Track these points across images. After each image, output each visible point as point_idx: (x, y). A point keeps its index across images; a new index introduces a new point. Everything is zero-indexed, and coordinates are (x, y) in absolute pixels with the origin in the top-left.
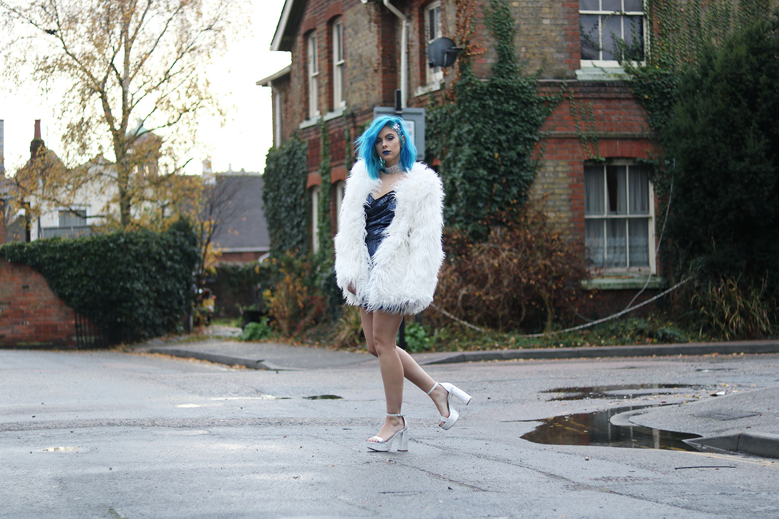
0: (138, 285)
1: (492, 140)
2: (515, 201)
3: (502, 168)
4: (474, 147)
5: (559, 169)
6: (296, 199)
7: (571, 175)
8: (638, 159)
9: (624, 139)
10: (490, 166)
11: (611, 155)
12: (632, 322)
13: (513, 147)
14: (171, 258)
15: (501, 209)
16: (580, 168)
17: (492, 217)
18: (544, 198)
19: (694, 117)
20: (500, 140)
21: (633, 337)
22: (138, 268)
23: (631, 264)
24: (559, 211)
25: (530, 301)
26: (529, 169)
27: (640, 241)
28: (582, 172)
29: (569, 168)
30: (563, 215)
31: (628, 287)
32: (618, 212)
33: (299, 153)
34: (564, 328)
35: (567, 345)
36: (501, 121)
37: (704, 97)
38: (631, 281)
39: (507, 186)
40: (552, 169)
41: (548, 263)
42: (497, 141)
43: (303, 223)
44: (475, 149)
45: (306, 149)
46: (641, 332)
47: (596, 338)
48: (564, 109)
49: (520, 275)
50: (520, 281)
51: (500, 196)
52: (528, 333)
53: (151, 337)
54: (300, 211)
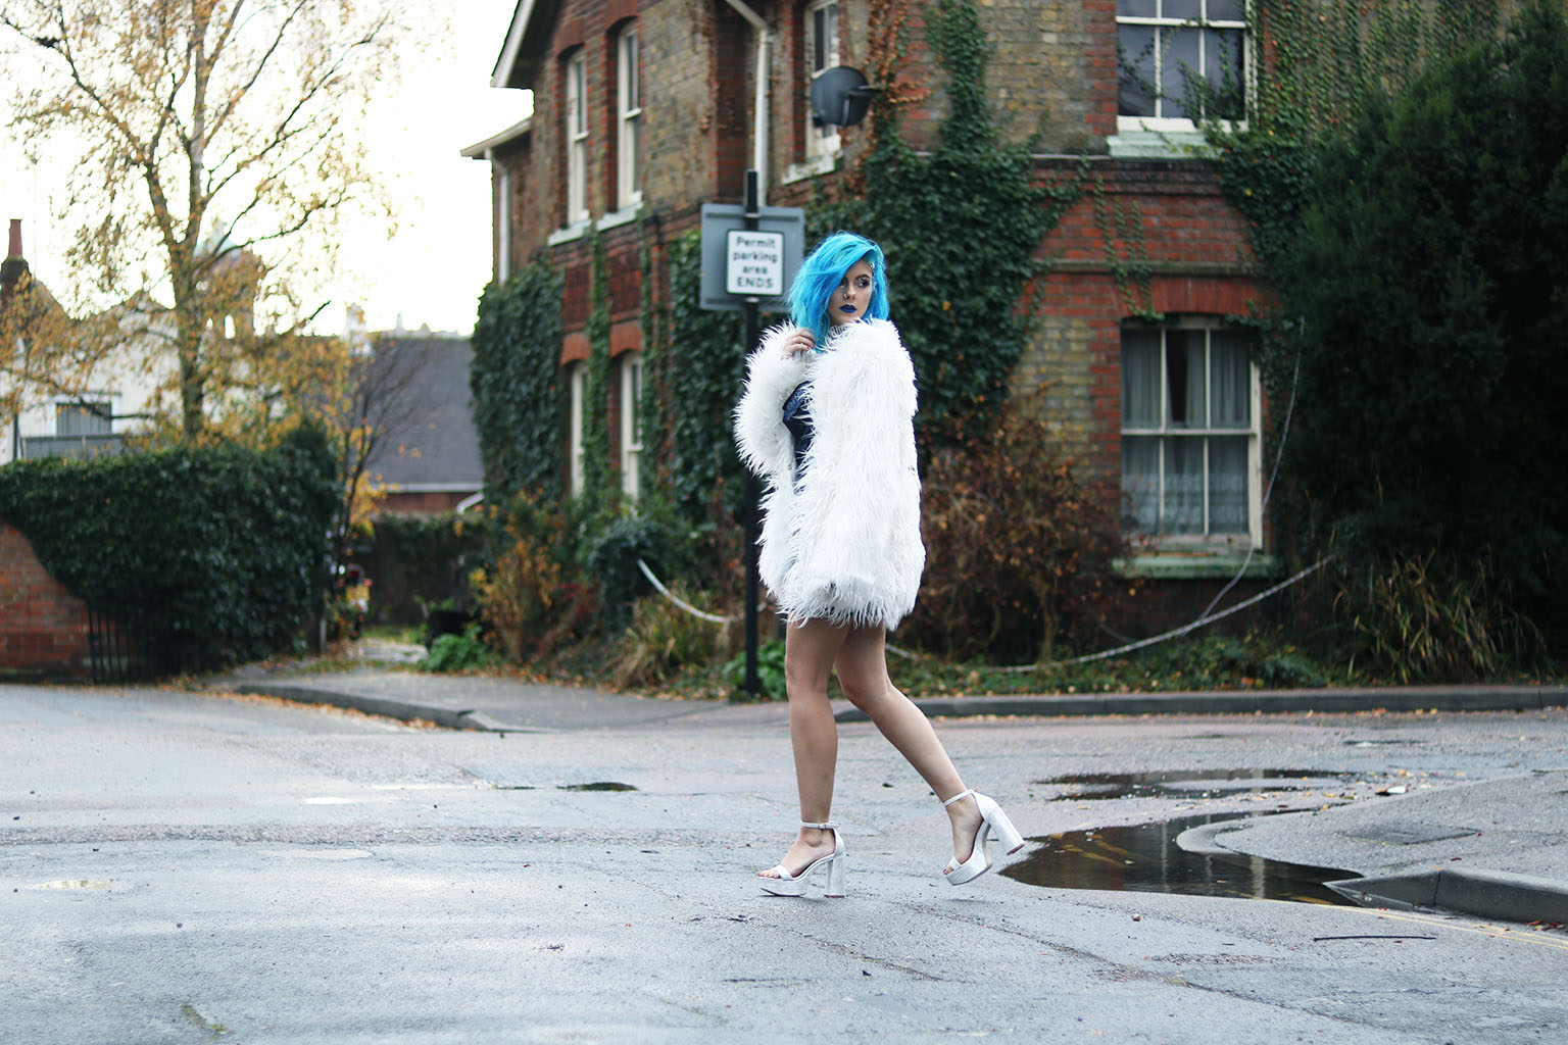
0: (217, 557)
1: (938, 274)
2: (982, 398)
3: (957, 332)
4: (901, 287)
5: (1072, 334)
6: (538, 388)
7: (1094, 347)
8: (1230, 318)
9: (1203, 276)
10: (932, 326)
11: (1175, 308)
12: (1213, 645)
13: (980, 288)
14: (283, 503)
15: (954, 413)
16: (1113, 333)
17: (935, 430)
18: (1040, 392)
19: (1345, 234)
20: (953, 275)
21: (1214, 675)
22: (217, 522)
23: (1213, 528)
24: (1070, 419)
25: (1010, 600)
26: (1010, 334)
27: (1232, 482)
28: (1117, 341)
29: (1091, 334)
30: (1077, 427)
31: (1205, 574)
32: (1188, 423)
33: (546, 294)
34: (1076, 655)
35: (1083, 690)
36: (956, 236)
37: (1365, 195)
38: (1213, 561)
39: (966, 367)
40: (1056, 335)
41: (1047, 523)
42: (947, 277)
43: (553, 436)
44: (902, 292)
45: (560, 287)
46: (1231, 665)
47: (1142, 675)
48: (1082, 217)
49: (991, 547)
50: (991, 560)
51: (951, 387)
52: (1004, 664)
53: (241, 662)
54: (546, 412)
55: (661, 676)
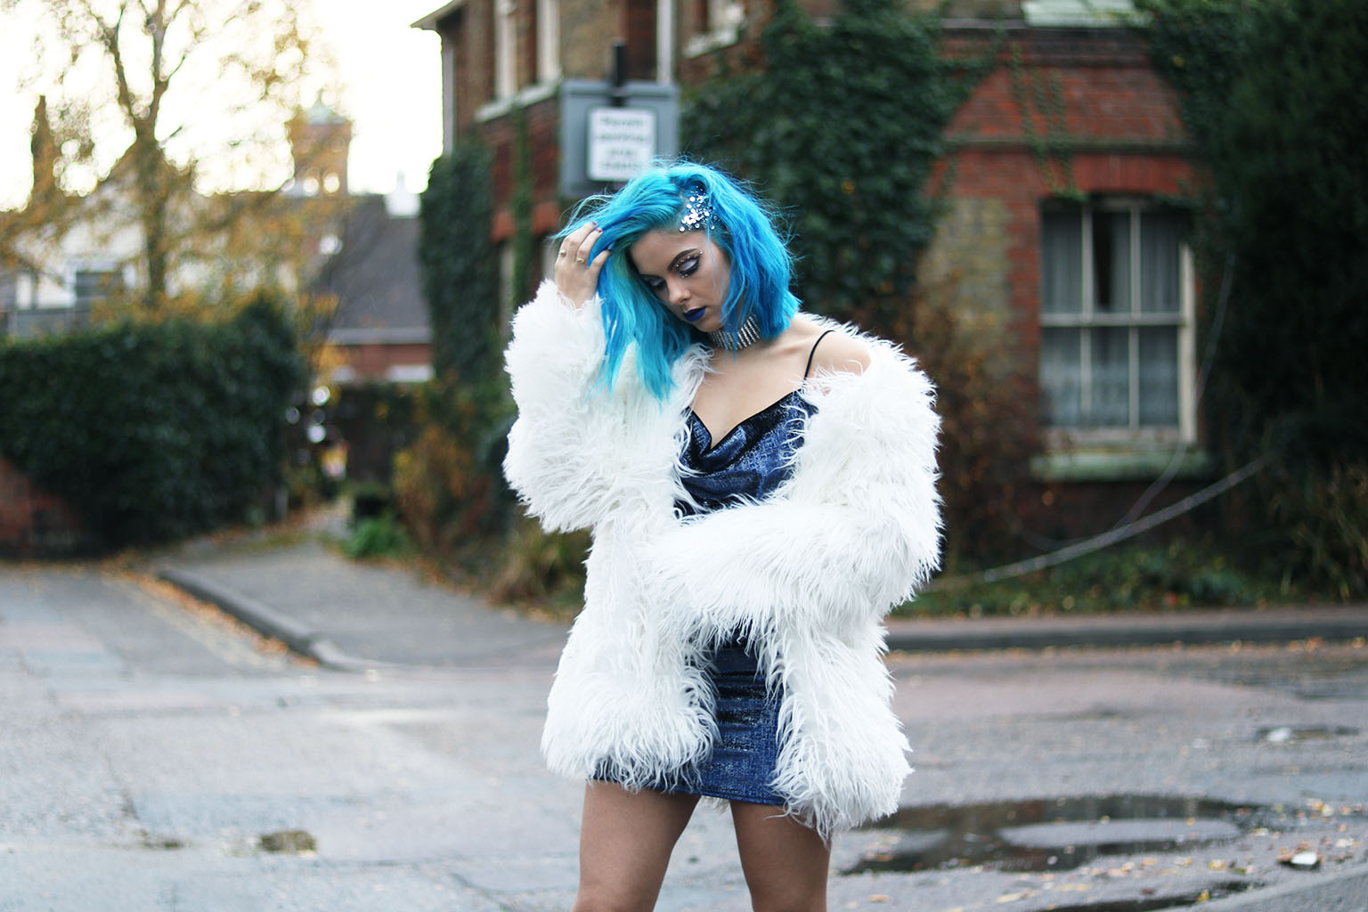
1: (840, 153)
2: (888, 288)
3: (860, 216)
4: (799, 168)
5: (988, 216)
6: (472, 263)
7: (1011, 229)
8: (1158, 198)
9: (1128, 152)
10: (833, 208)
11: (1100, 187)
12: (1134, 559)
13: (885, 168)
15: (858, 302)
16: (1031, 215)
18: (953, 280)
19: (1280, 105)
20: (855, 154)
21: (1135, 594)
23: (1142, 422)
24: (986, 308)
26: (919, 219)
27: (1161, 372)
28: (1037, 223)
29: (1007, 216)
30: (991, 317)
31: (1131, 474)
32: (1115, 309)
33: (479, 173)
34: (983, 568)
36: (860, 111)
37: (1304, 63)
38: (1141, 460)
39: (870, 254)
40: (968, 218)
42: (849, 156)
44: (800, 174)
45: (492, 163)
46: (1154, 581)
47: (1054, 591)
48: (998, 89)
51: (854, 276)
54: (480, 289)
55: (541, 589)
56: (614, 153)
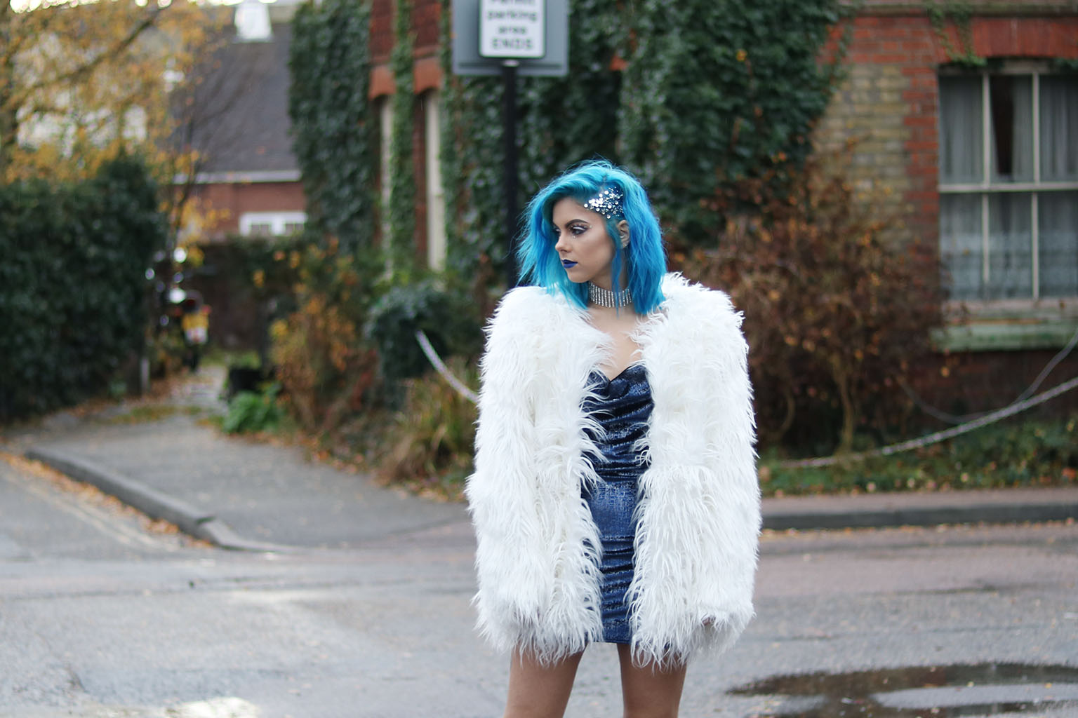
0: (23, 300)
1: (731, 20)
2: (783, 157)
3: (754, 84)
4: (691, 36)
5: (883, 83)
6: (347, 122)
7: (908, 96)
8: (1059, 61)
9: (1028, 15)
10: (726, 77)
11: (1000, 50)
12: (1032, 432)
13: (778, 34)
14: (97, 239)
15: (752, 173)
16: (929, 81)
17: (730, 193)
18: (848, 147)
20: (748, 22)
21: (1032, 468)
22: (23, 264)
23: (1044, 291)
24: (883, 177)
25: (804, 388)
26: (814, 84)
28: (935, 89)
29: (904, 82)
30: (888, 187)
31: (1033, 344)
32: (1015, 176)
33: (354, 23)
34: (881, 443)
35: (885, 487)
38: (1042, 329)
39: (764, 122)
40: (864, 84)
41: (847, 302)
42: (742, 23)
43: (363, 175)
44: (692, 42)
45: (368, 15)
46: (1051, 455)
47: (952, 468)
49: (782, 330)
50: (783, 344)
51: (747, 145)
52: (800, 456)
54: (356, 148)
55: (431, 467)
56: (503, 30)
